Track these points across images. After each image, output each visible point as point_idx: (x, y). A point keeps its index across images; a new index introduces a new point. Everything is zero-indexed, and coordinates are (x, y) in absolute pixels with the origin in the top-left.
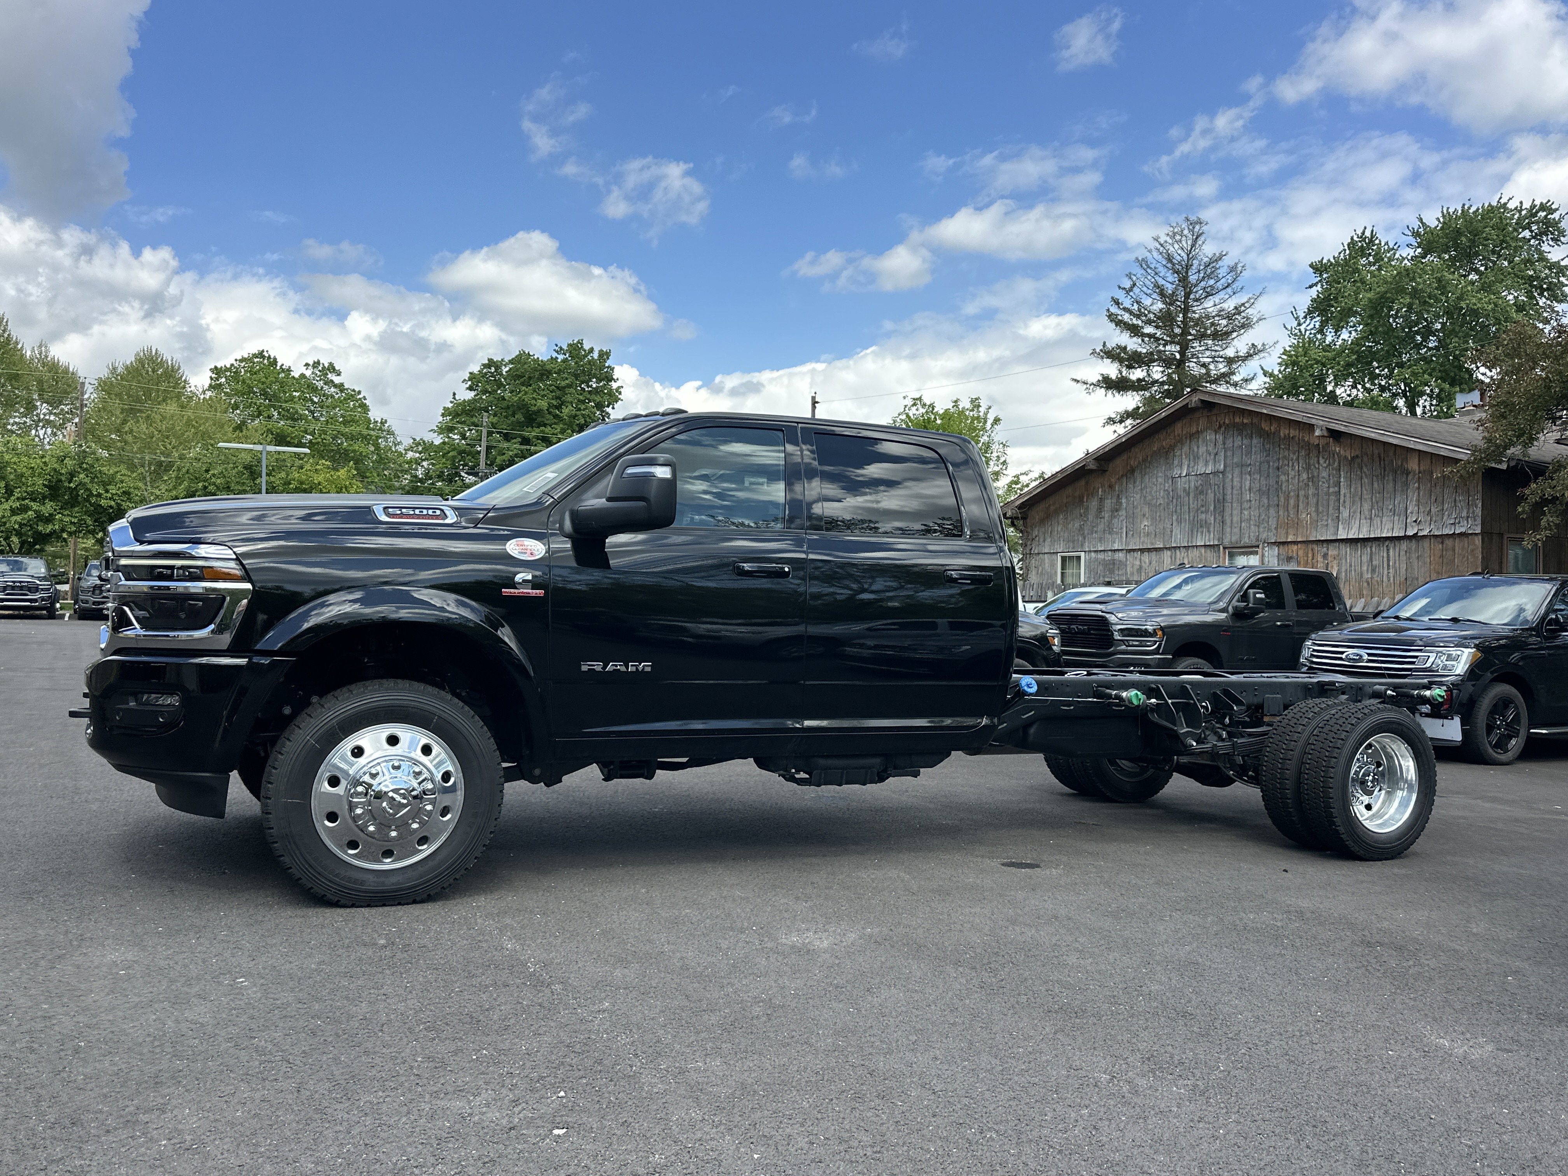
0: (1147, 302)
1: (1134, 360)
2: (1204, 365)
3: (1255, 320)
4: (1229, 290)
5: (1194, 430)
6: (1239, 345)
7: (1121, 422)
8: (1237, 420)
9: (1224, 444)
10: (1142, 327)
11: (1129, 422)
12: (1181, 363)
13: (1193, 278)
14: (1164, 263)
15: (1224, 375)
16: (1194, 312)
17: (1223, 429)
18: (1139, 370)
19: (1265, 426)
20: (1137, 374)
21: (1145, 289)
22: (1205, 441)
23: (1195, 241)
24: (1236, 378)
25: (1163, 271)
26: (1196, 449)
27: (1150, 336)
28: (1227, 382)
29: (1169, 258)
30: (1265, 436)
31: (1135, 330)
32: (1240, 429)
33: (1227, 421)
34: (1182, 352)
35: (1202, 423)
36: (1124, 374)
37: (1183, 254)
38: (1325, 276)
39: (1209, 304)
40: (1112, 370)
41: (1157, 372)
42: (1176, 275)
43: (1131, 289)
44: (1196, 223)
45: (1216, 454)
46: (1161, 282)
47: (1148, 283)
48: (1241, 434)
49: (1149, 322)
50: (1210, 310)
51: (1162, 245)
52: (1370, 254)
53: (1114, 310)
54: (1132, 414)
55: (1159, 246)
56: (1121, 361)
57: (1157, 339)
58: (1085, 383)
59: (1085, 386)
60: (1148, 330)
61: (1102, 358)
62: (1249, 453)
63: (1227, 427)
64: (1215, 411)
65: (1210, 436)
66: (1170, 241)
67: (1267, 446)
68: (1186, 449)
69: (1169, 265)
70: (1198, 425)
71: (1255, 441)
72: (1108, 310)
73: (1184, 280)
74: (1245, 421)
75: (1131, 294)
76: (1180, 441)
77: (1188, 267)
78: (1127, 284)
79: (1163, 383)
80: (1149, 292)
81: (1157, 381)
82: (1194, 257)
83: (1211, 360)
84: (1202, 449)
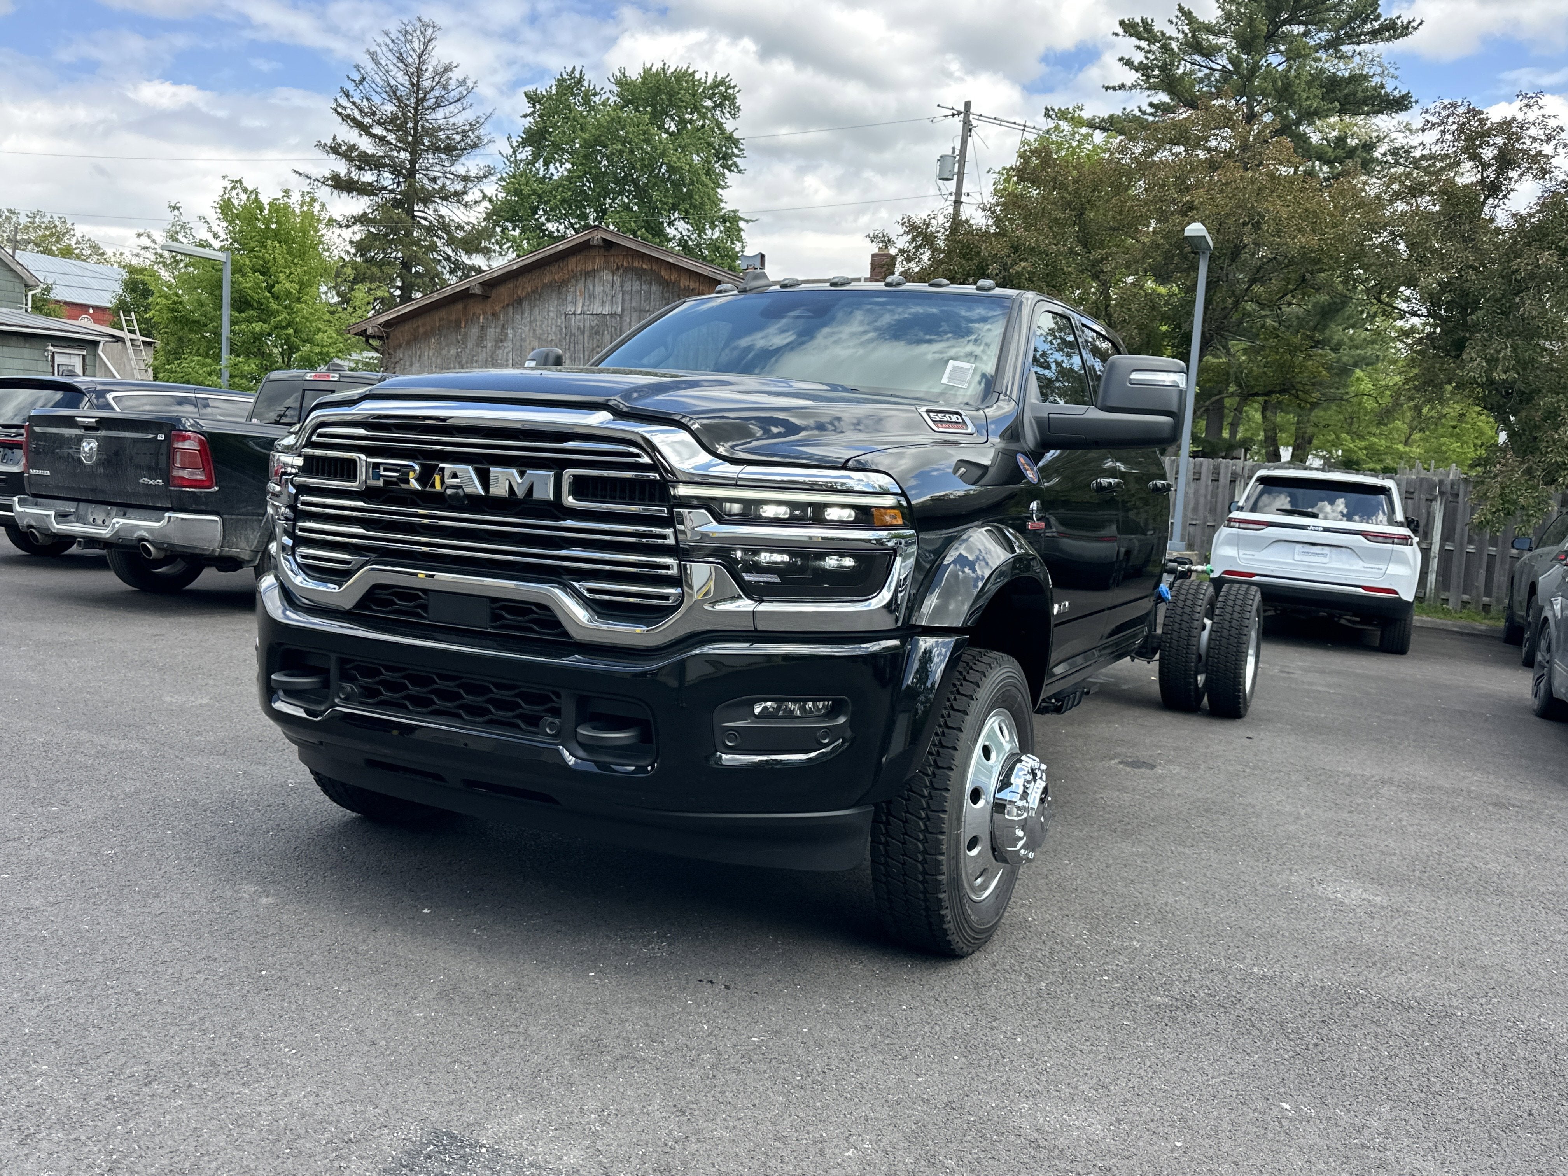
0: (377, 100)
1: (366, 161)
2: (434, 180)
3: (486, 141)
4: (459, 105)
5: (590, 268)
6: (469, 165)
7: (347, 226)
8: (636, 264)
9: (622, 286)
10: (371, 126)
11: (357, 227)
12: (412, 173)
13: (426, 84)
14: (395, 61)
15: (456, 194)
16: (427, 121)
17: (621, 271)
18: (369, 172)
19: (664, 274)
20: (368, 177)
21: (373, 85)
22: (601, 279)
23: (426, 45)
24: (467, 198)
25: (394, 71)
26: (591, 288)
27: (382, 139)
28: (459, 202)
29: (401, 59)
30: (666, 284)
31: (365, 129)
32: (640, 274)
33: (625, 264)
34: (413, 162)
35: (599, 262)
36: (352, 175)
37: (415, 56)
38: (538, 107)
39: (440, 114)
40: (341, 167)
41: (387, 179)
42: (407, 78)
43: (361, 83)
44: (429, 26)
45: (613, 296)
46: (393, 83)
47: (378, 80)
48: (639, 279)
49: (379, 123)
50: (440, 122)
51: (393, 41)
52: (578, 95)
53: (343, 101)
54: (362, 219)
55: (389, 42)
56: (350, 159)
57: (389, 143)
58: (308, 177)
59: (308, 181)
60: (378, 130)
61: (328, 153)
62: (648, 299)
63: (626, 270)
64: (612, 252)
65: (607, 276)
66: (403, 39)
67: (666, 295)
68: (581, 286)
69: (401, 65)
70: (594, 263)
71: (654, 288)
72: (336, 100)
73: (416, 86)
74: (644, 266)
75: (361, 87)
76: (574, 277)
77: (419, 72)
78: (357, 77)
79: (392, 191)
80: (379, 90)
81: (385, 188)
82: (424, 63)
83: (440, 174)
84: (599, 289)
